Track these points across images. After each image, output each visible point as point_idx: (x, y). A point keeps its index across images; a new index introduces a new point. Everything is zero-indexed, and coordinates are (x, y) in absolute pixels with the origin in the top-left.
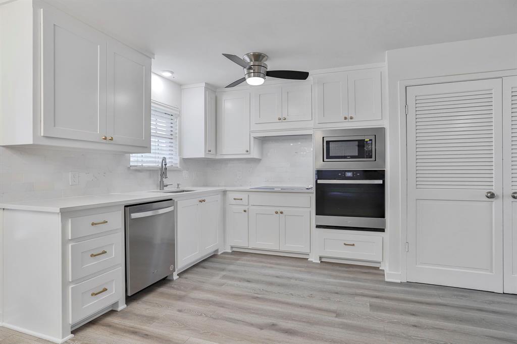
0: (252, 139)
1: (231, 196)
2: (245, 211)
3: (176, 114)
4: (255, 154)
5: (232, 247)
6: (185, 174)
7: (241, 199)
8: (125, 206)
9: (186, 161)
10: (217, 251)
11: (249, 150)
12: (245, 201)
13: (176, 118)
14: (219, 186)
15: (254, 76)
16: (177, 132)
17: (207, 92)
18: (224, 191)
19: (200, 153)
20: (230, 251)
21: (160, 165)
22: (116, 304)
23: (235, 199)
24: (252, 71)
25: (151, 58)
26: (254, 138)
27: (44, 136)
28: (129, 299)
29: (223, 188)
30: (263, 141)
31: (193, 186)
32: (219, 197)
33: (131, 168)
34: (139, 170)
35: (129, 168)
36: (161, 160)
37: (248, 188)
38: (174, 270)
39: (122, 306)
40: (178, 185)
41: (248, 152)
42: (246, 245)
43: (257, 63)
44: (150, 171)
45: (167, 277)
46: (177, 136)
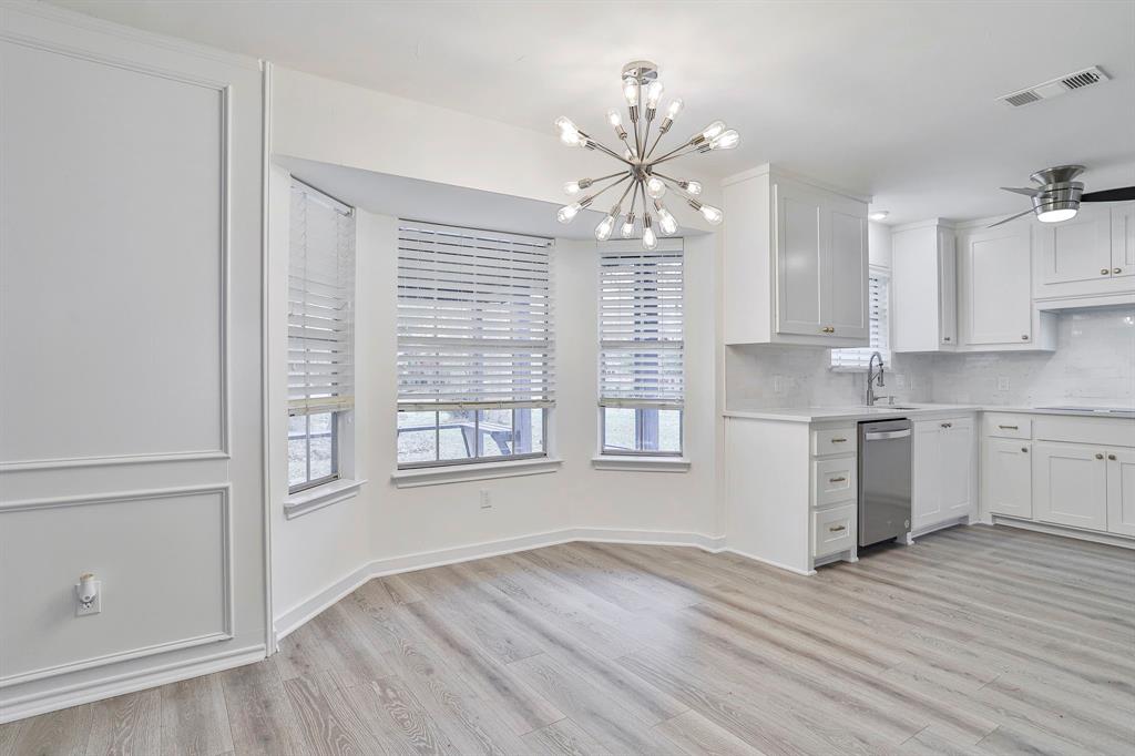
0: (1037, 314)
1: (993, 422)
2: (1024, 450)
3: (884, 278)
4: (1041, 342)
5: (994, 517)
6: (899, 380)
7: (1016, 428)
8: (859, 423)
9: (900, 357)
10: (966, 518)
11: (1029, 335)
12: (1024, 431)
13: (885, 284)
14: (957, 403)
15: (1055, 208)
16: (887, 307)
17: (942, 235)
18: (978, 412)
19: (931, 343)
20: (990, 523)
21: (867, 365)
22: (847, 552)
23: (1001, 427)
24: (1051, 200)
25: (866, 203)
26: (1042, 311)
27: (779, 334)
28: (863, 551)
29: (977, 407)
30: (1059, 316)
31: (911, 401)
32: (970, 421)
33: (835, 370)
34: (840, 373)
35: (830, 370)
36: (869, 358)
37: (1031, 408)
38: (909, 530)
39: (854, 559)
40: (892, 398)
41: (1026, 338)
42: (1026, 515)
43: (1060, 185)
44: (853, 374)
45: (895, 538)
46: (887, 313)
